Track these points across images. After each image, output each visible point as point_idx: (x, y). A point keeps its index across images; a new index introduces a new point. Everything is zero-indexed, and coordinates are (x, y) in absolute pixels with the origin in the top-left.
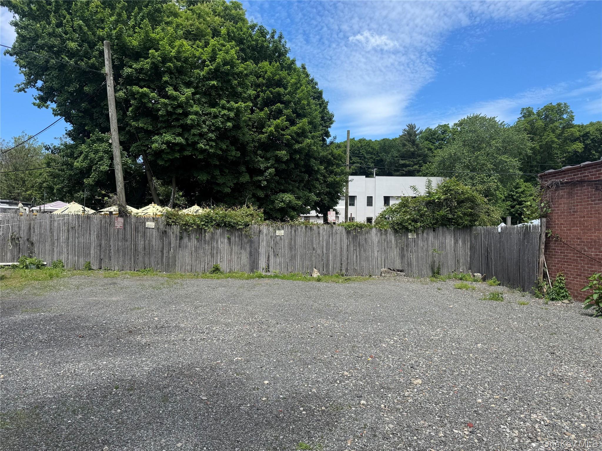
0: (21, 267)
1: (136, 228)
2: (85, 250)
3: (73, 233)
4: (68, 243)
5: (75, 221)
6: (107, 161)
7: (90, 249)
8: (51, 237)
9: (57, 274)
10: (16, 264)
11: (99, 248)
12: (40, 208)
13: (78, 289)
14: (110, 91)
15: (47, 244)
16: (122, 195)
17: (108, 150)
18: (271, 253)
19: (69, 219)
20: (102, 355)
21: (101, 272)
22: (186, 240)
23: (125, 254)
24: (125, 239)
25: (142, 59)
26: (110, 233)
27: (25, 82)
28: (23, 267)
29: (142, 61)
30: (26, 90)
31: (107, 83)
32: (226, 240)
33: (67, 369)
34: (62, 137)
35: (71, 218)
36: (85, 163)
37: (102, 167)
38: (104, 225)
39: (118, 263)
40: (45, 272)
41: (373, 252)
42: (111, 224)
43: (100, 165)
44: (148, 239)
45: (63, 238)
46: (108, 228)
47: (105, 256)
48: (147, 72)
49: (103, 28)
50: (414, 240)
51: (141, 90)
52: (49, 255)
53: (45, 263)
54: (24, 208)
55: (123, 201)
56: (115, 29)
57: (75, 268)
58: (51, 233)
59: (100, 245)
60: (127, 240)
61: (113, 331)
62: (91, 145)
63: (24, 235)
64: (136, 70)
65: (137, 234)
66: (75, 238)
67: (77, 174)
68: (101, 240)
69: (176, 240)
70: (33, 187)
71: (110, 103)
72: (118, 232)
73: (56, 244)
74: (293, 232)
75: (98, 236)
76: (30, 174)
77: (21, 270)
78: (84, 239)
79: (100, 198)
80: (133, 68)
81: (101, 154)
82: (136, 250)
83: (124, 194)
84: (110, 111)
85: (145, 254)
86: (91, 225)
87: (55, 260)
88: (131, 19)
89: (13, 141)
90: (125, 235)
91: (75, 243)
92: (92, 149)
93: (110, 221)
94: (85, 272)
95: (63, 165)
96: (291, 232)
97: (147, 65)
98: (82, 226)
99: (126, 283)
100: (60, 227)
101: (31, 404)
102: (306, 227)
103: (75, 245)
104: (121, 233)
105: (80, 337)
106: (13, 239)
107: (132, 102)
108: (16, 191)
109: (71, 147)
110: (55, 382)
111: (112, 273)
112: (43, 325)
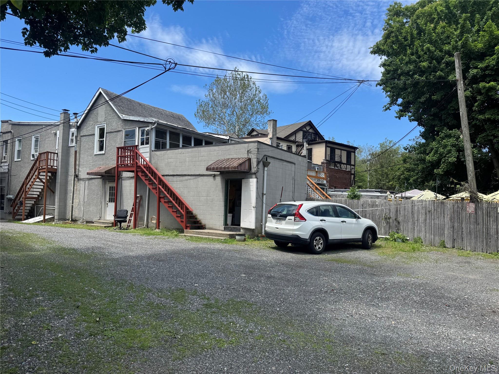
0: (391, 239)
1: (487, 213)
2: (440, 230)
3: (430, 216)
4: (426, 223)
5: (431, 206)
6: (454, 153)
7: (443, 230)
8: (412, 218)
9: (418, 248)
10: (387, 237)
11: (452, 229)
12: (402, 195)
13: (436, 262)
14: (460, 93)
15: (410, 224)
16: (474, 183)
17: (455, 144)
19: (426, 204)
20: (470, 327)
21: (454, 250)
23: (477, 236)
24: (477, 223)
25: (488, 58)
26: (462, 217)
27: (389, 102)
28: (393, 240)
29: (488, 59)
30: (390, 108)
31: (458, 88)
33: (441, 331)
34: (415, 138)
35: (427, 203)
36: (436, 157)
37: (450, 159)
38: (457, 210)
39: (470, 244)
40: (408, 245)
42: (463, 208)
43: (448, 157)
45: (421, 219)
46: (461, 212)
47: (457, 236)
48: (493, 68)
49: (449, 43)
51: (487, 85)
52: (411, 233)
53: (408, 238)
54: (391, 195)
55: (474, 189)
56: (460, 40)
57: (432, 244)
58: (413, 215)
59: (453, 227)
60: (479, 224)
61: (476, 307)
62: (440, 142)
63: (393, 215)
64: (481, 69)
65: (489, 219)
66: (431, 220)
67: (428, 167)
68: (454, 222)
70: (393, 179)
71: (461, 104)
72: (470, 216)
73: (416, 224)
75: (452, 219)
76: (392, 170)
77: (391, 242)
78: (439, 221)
79: (453, 186)
80: (479, 68)
81: (449, 148)
82: (488, 234)
83: (475, 182)
84: (460, 110)
86: (445, 210)
87: (416, 236)
88: (475, 26)
89: (379, 146)
90: (476, 219)
91: (431, 224)
92: (441, 145)
93: (462, 206)
94: (441, 249)
95: (417, 161)
97: (493, 61)
98: (437, 210)
99: (480, 263)
100: (419, 210)
101: (418, 352)
103: (431, 225)
104: (473, 217)
105: (446, 305)
106: (386, 219)
107: (479, 97)
108: (382, 183)
109: (423, 145)
110: (434, 340)
111: (465, 253)
112: (415, 289)
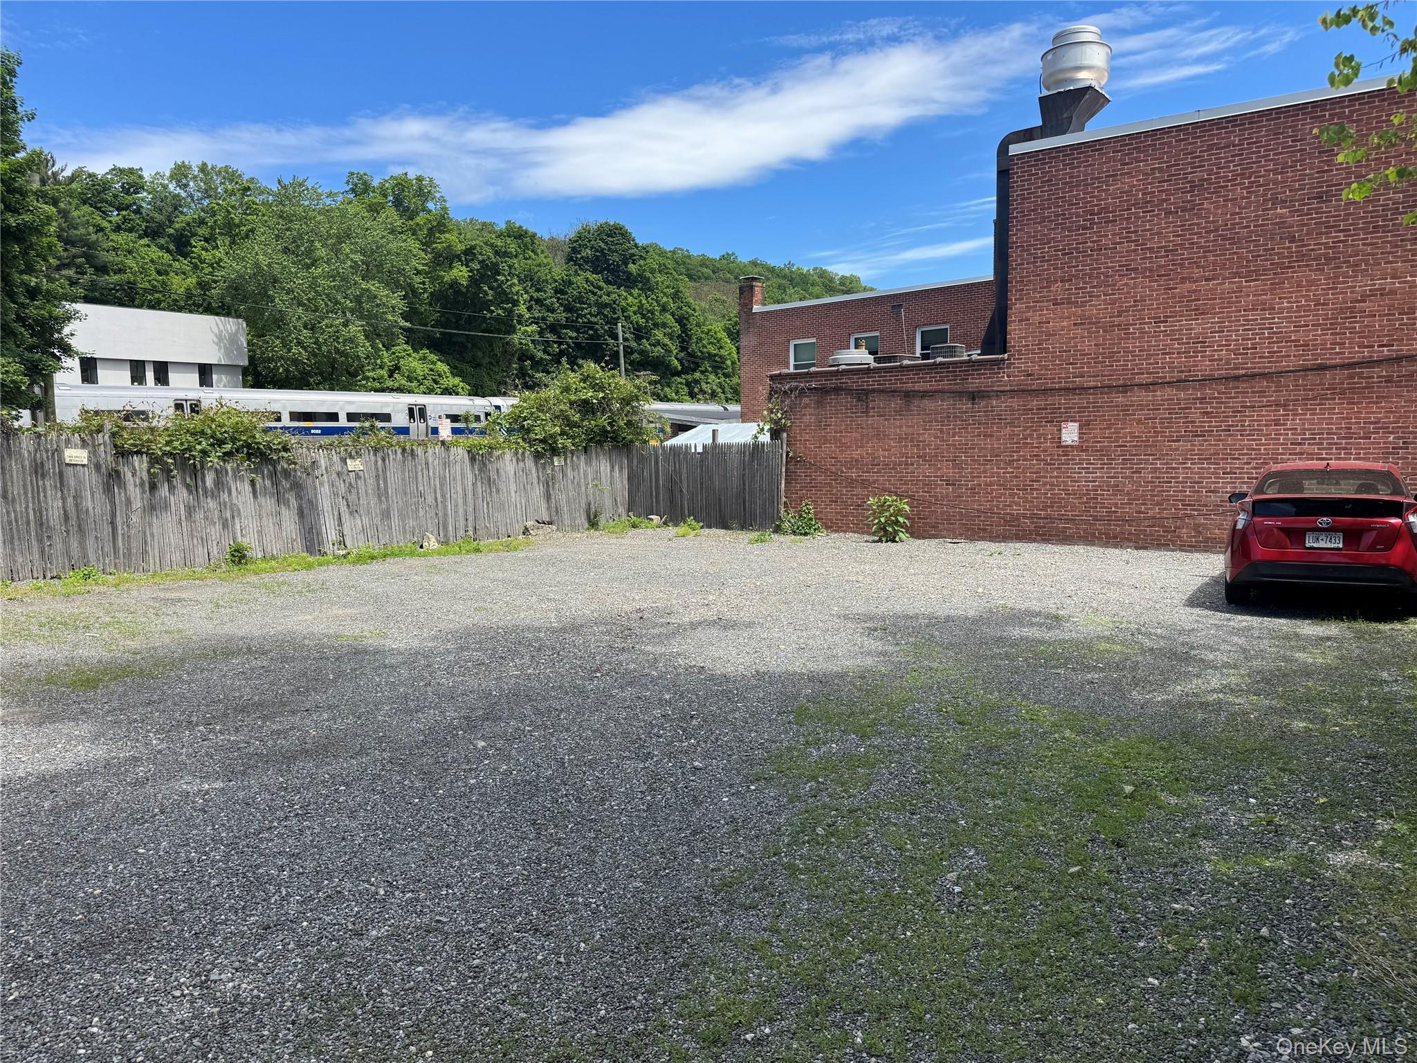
18: (344, 508)
22: (164, 490)
32: (248, 488)
41: (509, 492)
44: (73, 491)
50: (562, 469)
69: (143, 492)
74: (380, 462)
85: (67, 532)
96: (376, 462)
102: (404, 450)
